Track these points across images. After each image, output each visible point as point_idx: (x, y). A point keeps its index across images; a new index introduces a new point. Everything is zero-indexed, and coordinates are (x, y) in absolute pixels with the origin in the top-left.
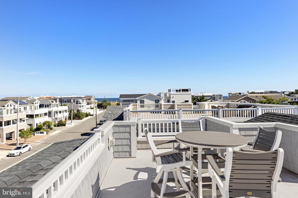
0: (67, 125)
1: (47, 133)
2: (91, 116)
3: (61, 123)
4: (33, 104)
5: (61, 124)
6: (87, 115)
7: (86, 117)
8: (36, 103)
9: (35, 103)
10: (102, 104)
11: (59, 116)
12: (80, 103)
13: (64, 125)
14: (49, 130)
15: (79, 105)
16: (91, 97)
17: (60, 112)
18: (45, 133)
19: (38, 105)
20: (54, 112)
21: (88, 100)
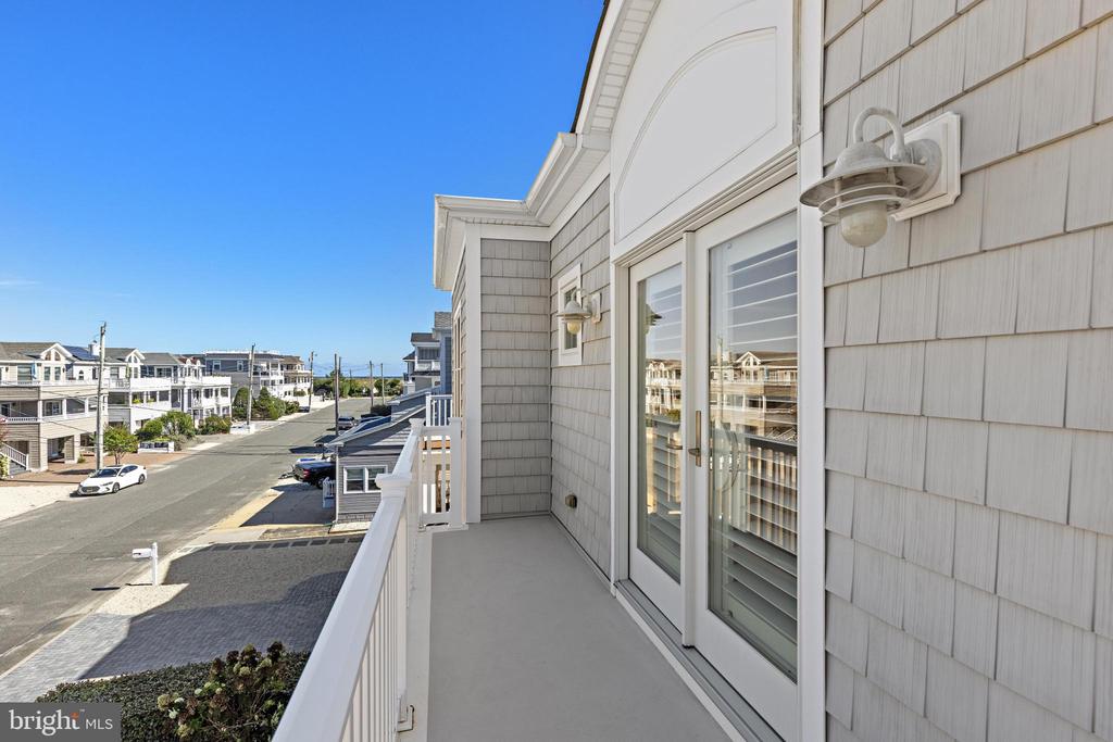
0: (232, 431)
1: (177, 448)
2: (300, 411)
3: (216, 423)
4: (123, 360)
5: (214, 426)
6: (291, 409)
7: (287, 413)
8: (133, 359)
9: (130, 361)
10: (329, 383)
11: (207, 403)
12: (264, 374)
13: (226, 430)
14: (184, 437)
15: (263, 378)
16: (296, 359)
17: (208, 393)
18: (171, 445)
19: (138, 365)
20: (189, 390)
21: (285, 369)
